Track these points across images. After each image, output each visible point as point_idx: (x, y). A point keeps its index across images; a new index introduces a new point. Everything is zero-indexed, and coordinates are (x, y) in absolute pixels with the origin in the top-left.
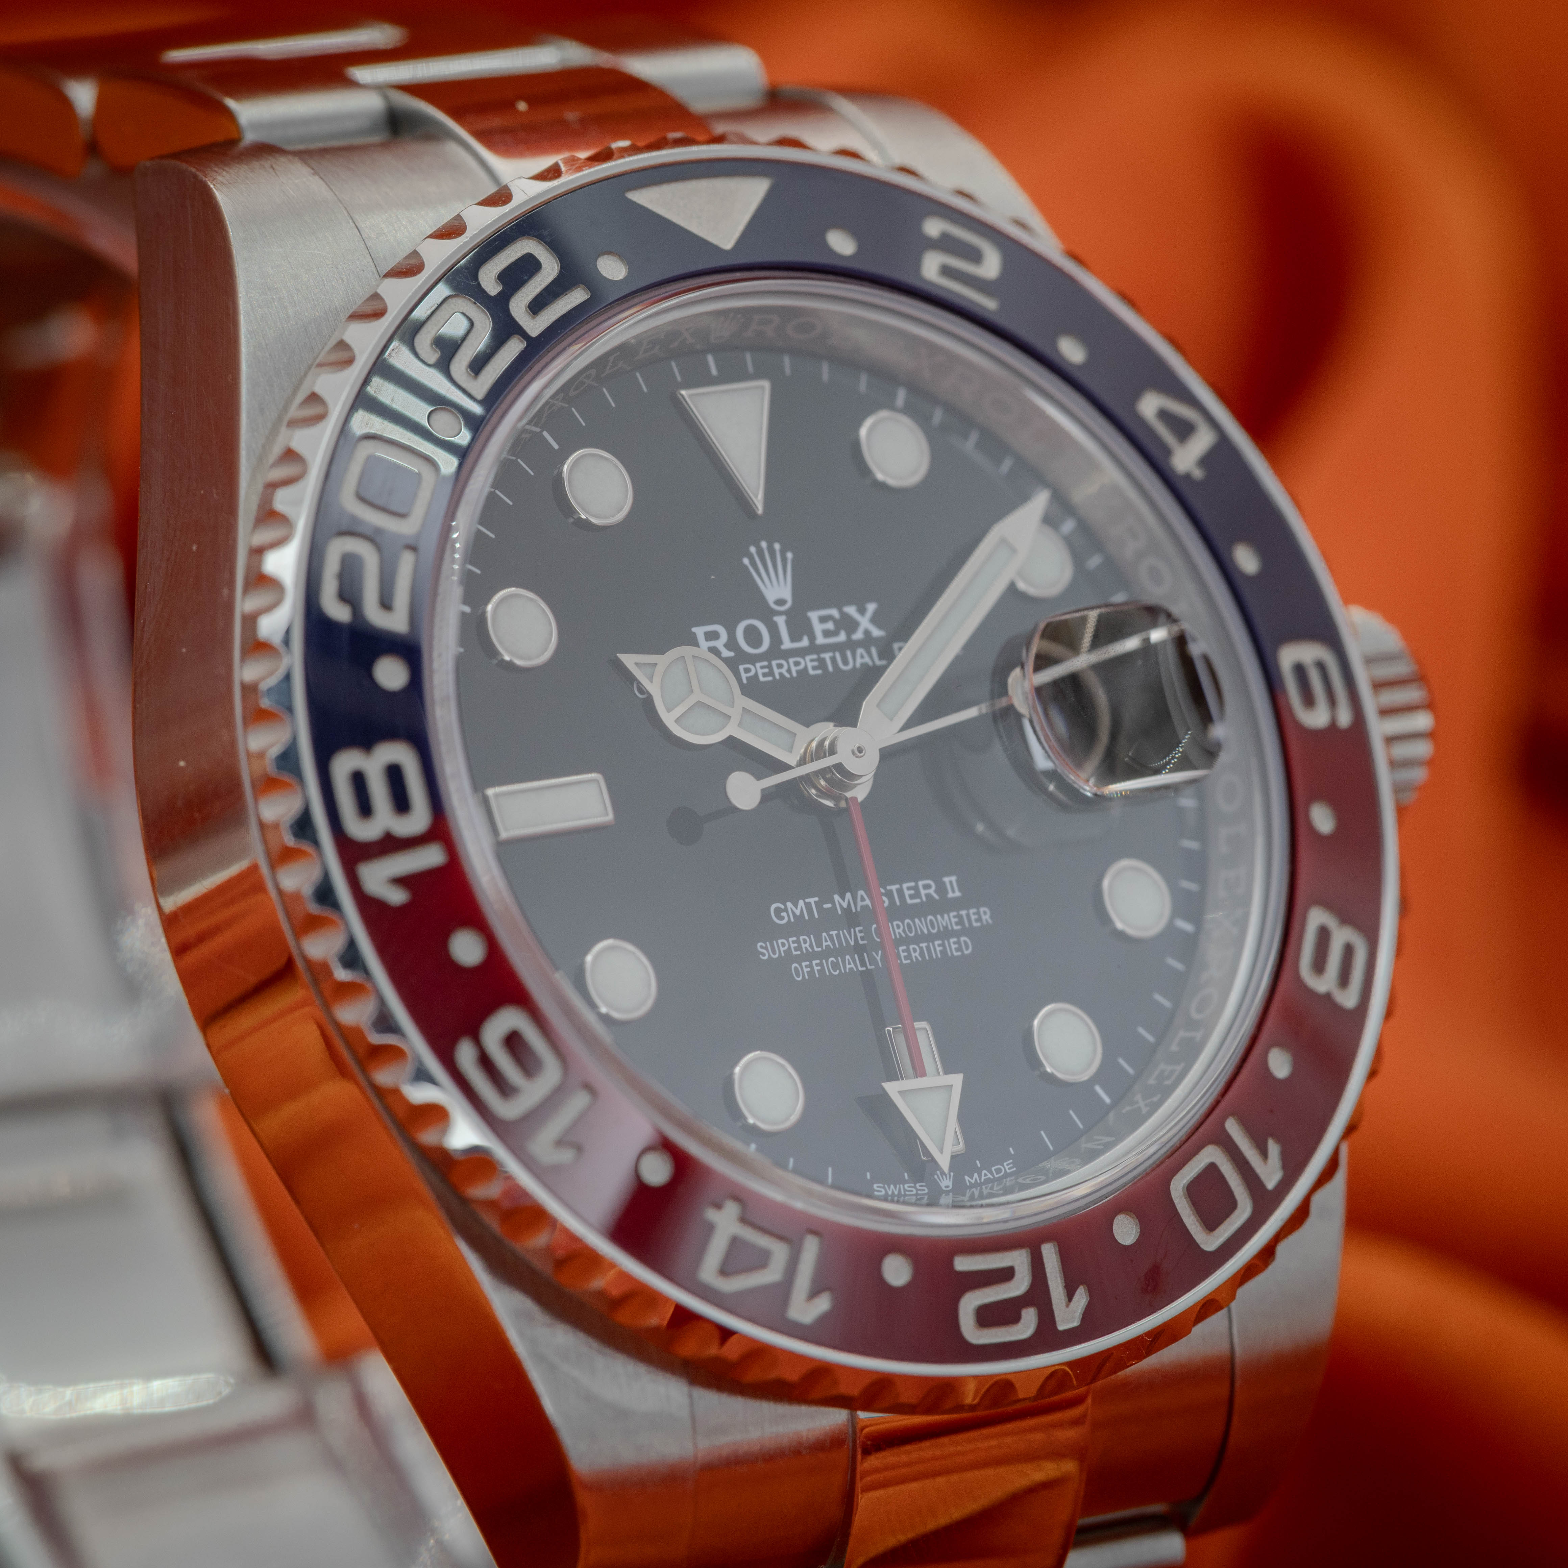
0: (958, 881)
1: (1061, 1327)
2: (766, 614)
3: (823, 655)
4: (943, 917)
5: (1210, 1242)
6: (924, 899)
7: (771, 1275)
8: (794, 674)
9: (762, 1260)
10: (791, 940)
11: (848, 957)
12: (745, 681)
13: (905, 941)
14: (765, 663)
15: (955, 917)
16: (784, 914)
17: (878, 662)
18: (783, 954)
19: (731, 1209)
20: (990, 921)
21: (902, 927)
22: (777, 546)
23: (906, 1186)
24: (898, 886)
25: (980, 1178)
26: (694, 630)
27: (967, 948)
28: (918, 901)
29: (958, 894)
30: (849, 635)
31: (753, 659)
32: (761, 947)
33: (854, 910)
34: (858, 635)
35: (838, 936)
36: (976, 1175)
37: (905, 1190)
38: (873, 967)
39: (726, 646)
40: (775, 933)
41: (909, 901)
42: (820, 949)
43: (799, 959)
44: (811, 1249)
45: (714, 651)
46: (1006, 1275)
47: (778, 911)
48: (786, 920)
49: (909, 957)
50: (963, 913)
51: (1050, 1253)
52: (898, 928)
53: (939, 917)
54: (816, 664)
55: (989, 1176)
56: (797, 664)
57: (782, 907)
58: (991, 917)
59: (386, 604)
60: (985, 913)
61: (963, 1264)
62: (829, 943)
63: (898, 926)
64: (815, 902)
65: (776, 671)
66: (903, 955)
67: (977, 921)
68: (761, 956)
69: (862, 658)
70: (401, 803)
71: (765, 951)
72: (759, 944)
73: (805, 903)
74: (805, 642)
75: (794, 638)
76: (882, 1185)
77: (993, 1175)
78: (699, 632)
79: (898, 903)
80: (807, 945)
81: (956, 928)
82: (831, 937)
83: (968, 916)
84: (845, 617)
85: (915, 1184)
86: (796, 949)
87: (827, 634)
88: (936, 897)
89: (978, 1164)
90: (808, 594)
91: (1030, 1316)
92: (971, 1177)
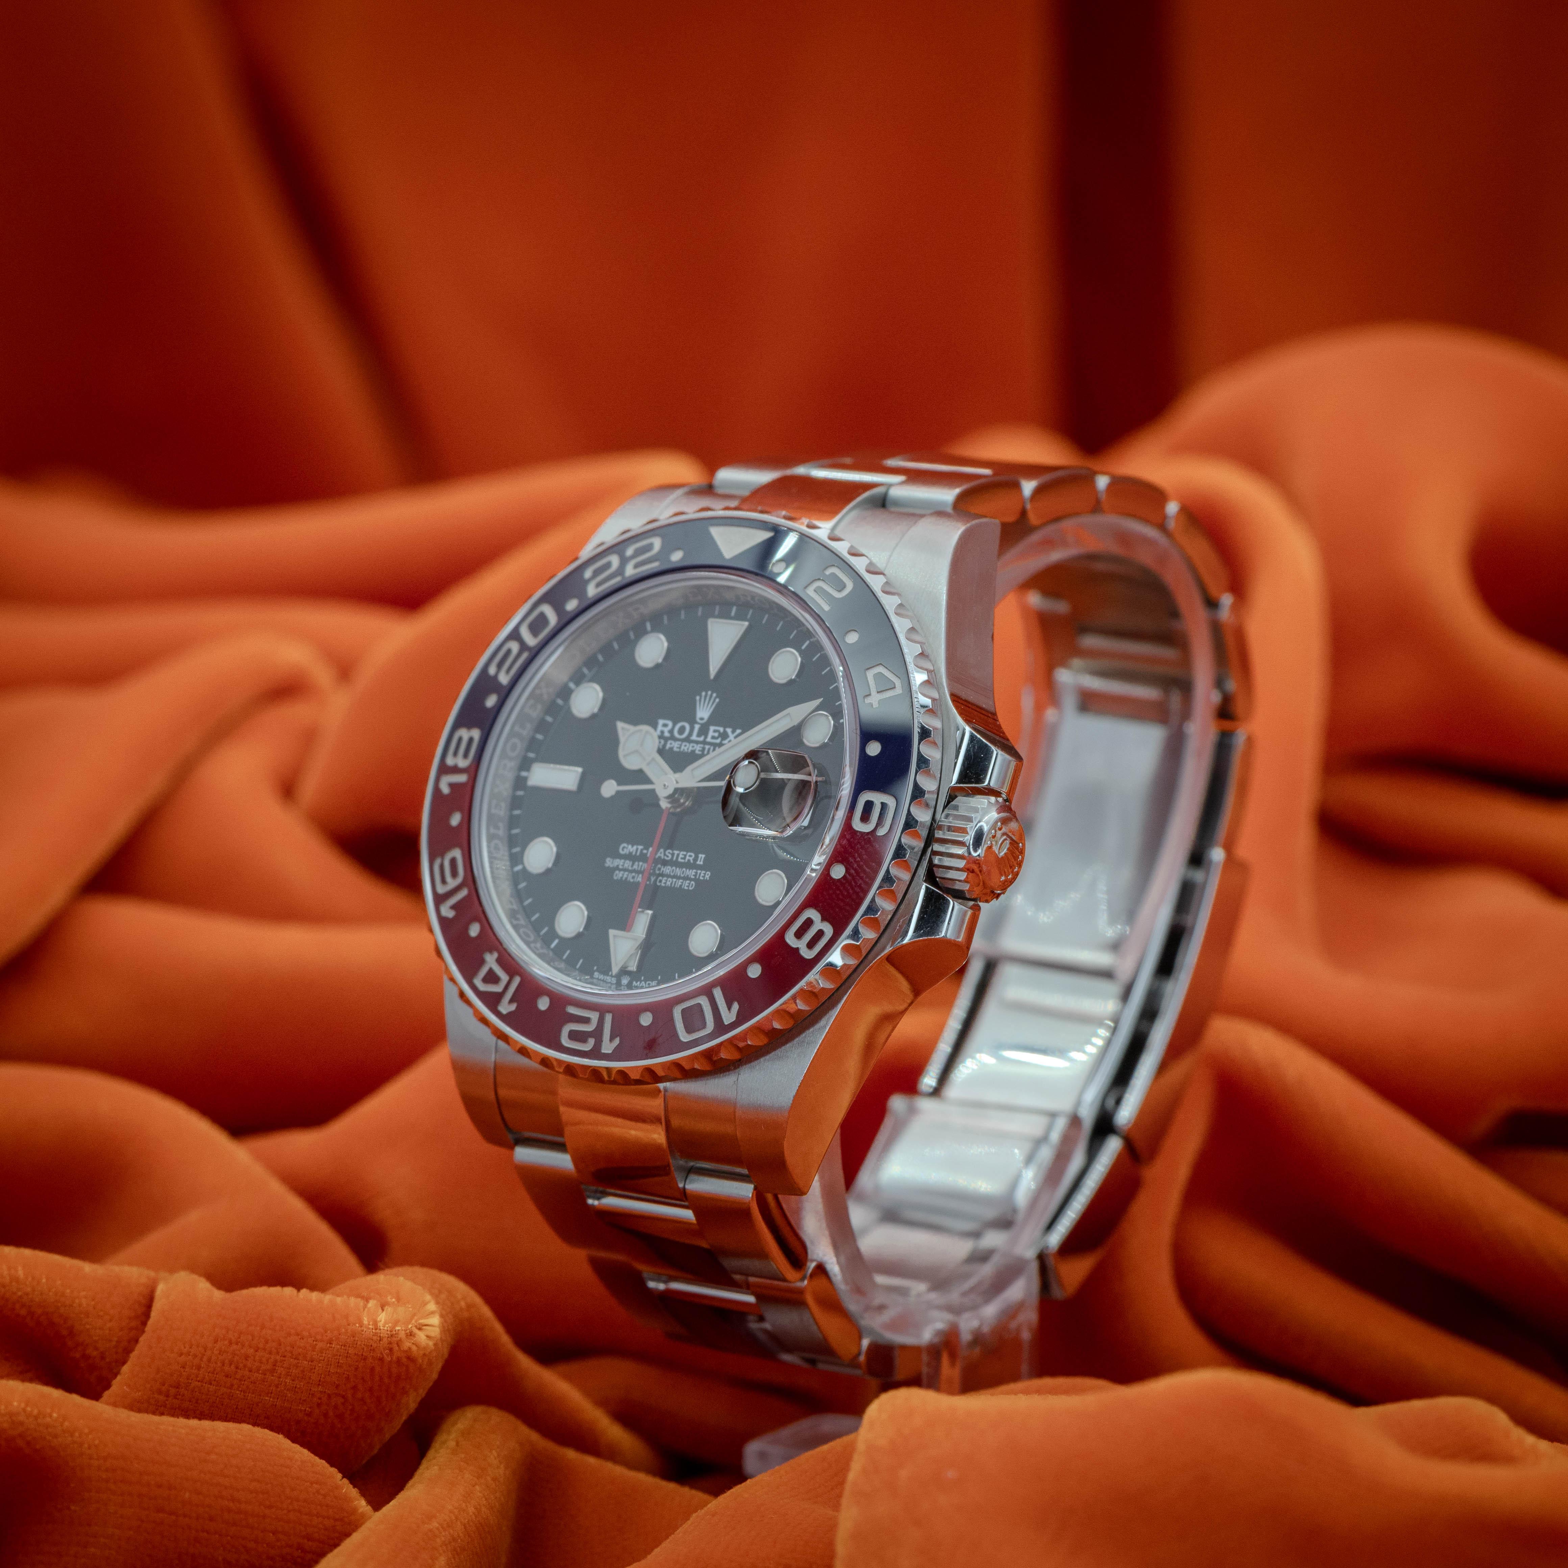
0: (705, 858)
1: (603, 1051)
2: (692, 721)
4: (689, 871)
5: (684, 1037)
6: (686, 861)
7: (494, 988)
11: (641, 875)
13: (668, 876)
15: (694, 872)
18: (615, 866)
20: (708, 879)
21: (670, 870)
24: (679, 852)
27: (692, 887)
28: (683, 861)
29: (702, 863)
30: (722, 740)
31: (676, 740)
35: (642, 865)
36: (639, 983)
40: (617, 855)
41: (680, 860)
42: (631, 869)
43: (620, 870)
45: (662, 732)
46: (587, 1021)
47: (624, 848)
49: (665, 883)
50: (699, 872)
51: (608, 1018)
52: (667, 870)
57: (626, 846)
58: (709, 877)
60: (708, 874)
61: (571, 1010)
62: (636, 867)
64: (641, 848)
65: (683, 747)
66: (664, 881)
67: (703, 877)
68: (606, 864)
71: (609, 862)
73: (637, 848)
74: (702, 739)
75: (699, 735)
76: (598, 972)
78: (661, 722)
79: (674, 859)
80: (627, 865)
82: (639, 865)
83: (700, 873)
86: (621, 865)
87: (713, 737)
88: (692, 861)
89: (643, 978)
90: (714, 719)
91: (591, 1042)
92: (636, 982)
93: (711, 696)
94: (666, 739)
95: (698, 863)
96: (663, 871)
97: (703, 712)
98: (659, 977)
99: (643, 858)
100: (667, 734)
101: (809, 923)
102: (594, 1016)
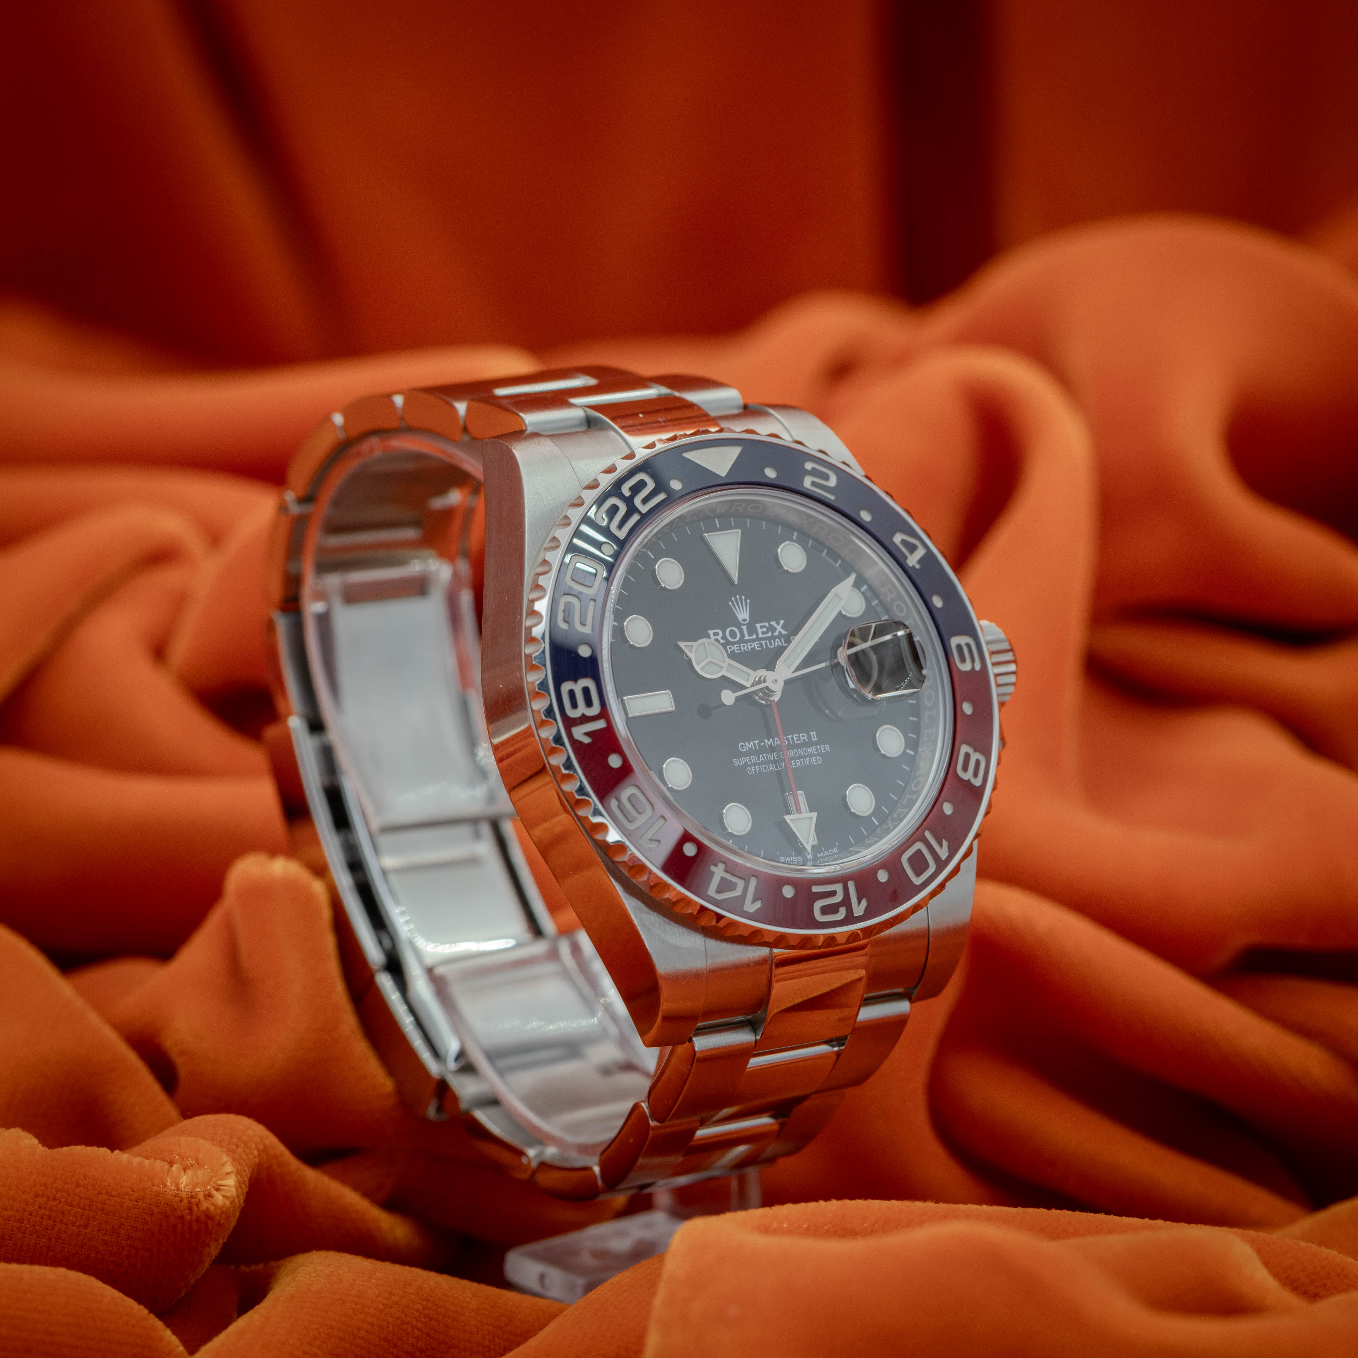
0: (816, 734)
1: (855, 915)
2: (739, 625)
3: (761, 642)
4: (810, 749)
5: (918, 881)
6: (802, 741)
7: (737, 893)
8: (750, 650)
9: (732, 887)
10: (747, 758)
11: (770, 765)
12: (729, 653)
13: (795, 758)
14: (738, 645)
15: (815, 748)
16: (744, 747)
17: (784, 645)
18: (744, 764)
19: (721, 866)
21: (793, 753)
22: (743, 597)
23: (793, 858)
24: (791, 736)
25: (824, 855)
26: (709, 632)
27: (820, 761)
28: (800, 742)
29: (816, 739)
30: (772, 633)
31: (733, 643)
32: (735, 760)
33: (773, 746)
34: (776, 634)
35: (766, 756)
36: (822, 853)
37: (793, 859)
38: (781, 769)
40: (740, 755)
41: (796, 742)
42: (759, 762)
43: (750, 766)
44: (753, 882)
45: (717, 640)
46: (833, 894)
47: (742, 746)
48: (745, 750)
49: (795, 765)
50: (818, 747)
51: (851, 885)
52: (791, 753)
53: (808, 748)
54: (759, 645)
55: (828, 854)
56: (751, 645)
57: (744, 744)
58: (830, 749)
59: (583, 624)
60: (827, 747)
61: (815, 889)
62: (763, 759)
63: (791, 752)
64: (757, 743)
65: (742, 648)
66: (793, 764)
67: (824, 750)
68: (735, 765)
69: (778, 643)
70: (589, 703)
71: (736, 762)
72: (734, 759)
74: (754, 636)
76: (782, 857)
77: (829, 853)
78: (711, 632)
79: (791, 743)
80: (754, 760)
81: (815, 753)
82: (764, 757)
83: (820, 748)
85: (797, 857)
86: (749, 761)
87: (763, 633)
88: (807, 740)
90: (755, 617)
91: (843, 910)
92: (820, 854)
95: (813, 740)
97: (743, 615)
99: (762, 750)
102: (838, 888)
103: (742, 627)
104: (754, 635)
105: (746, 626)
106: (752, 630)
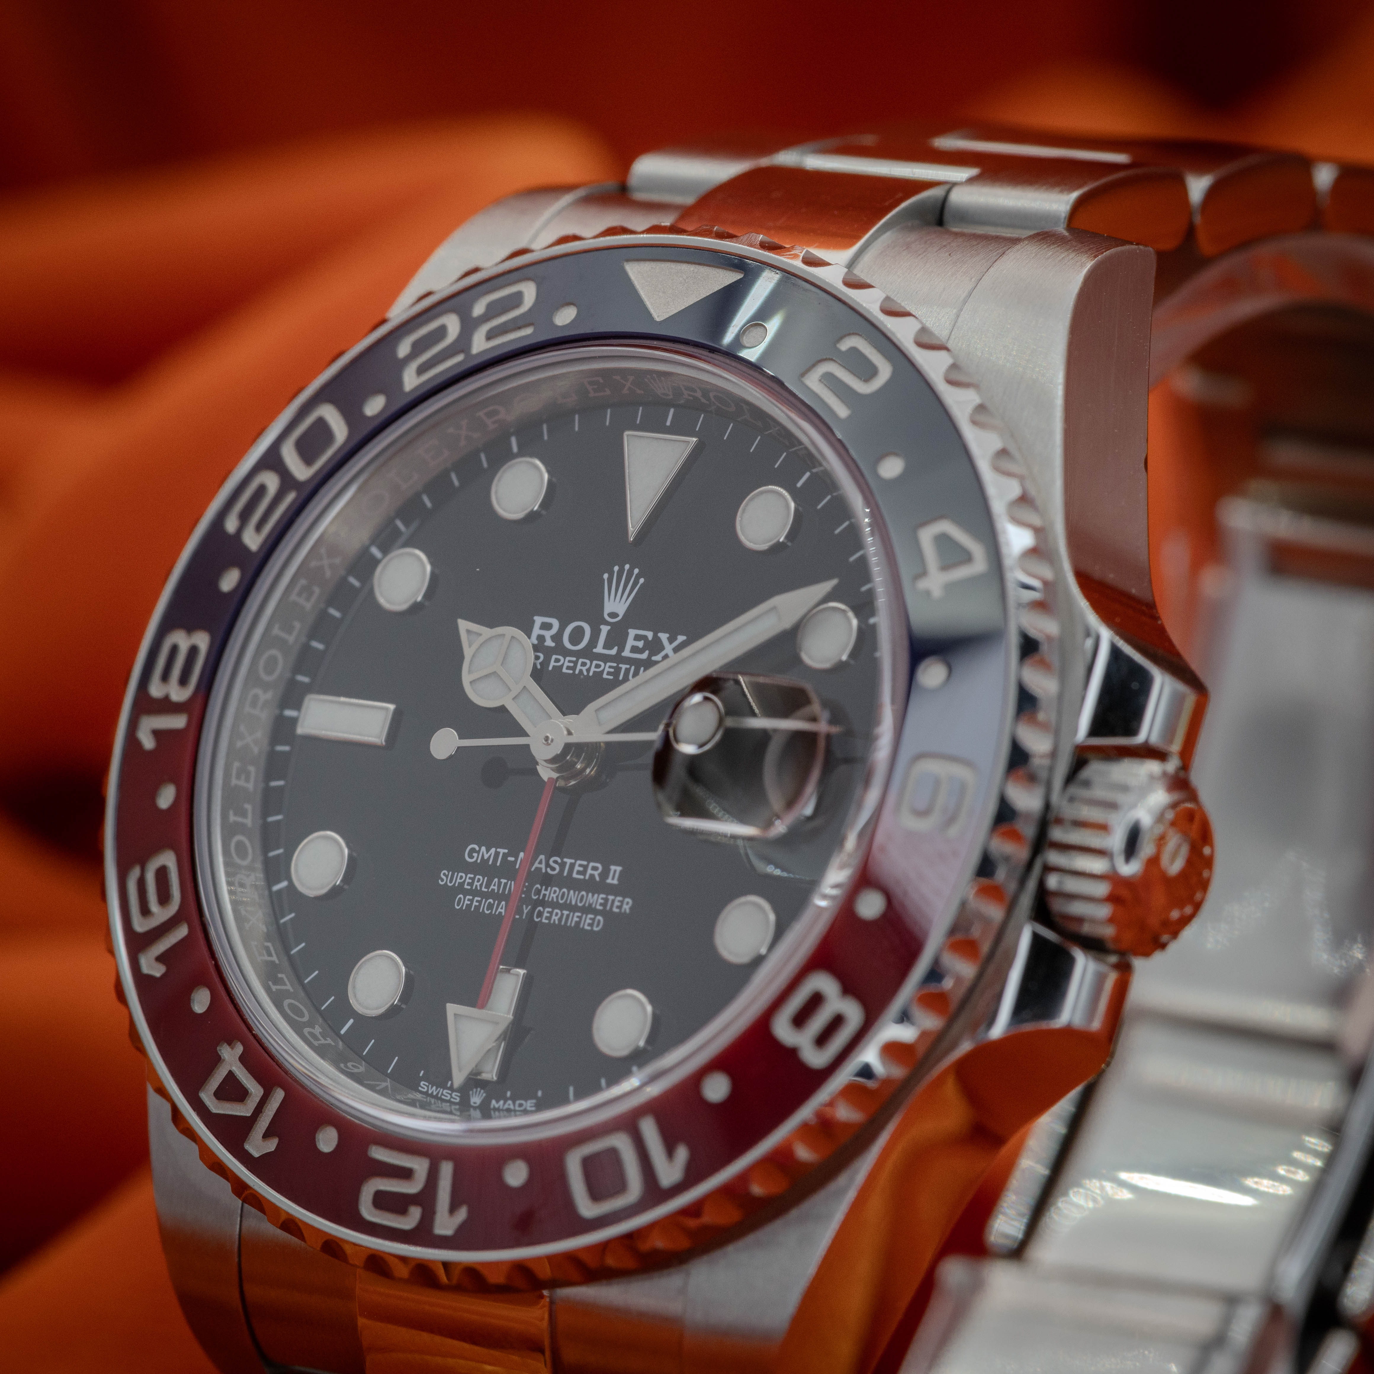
0: (621, 872)
1: (435, 1231)
2: (596, 620)
4: (593, 896)
5: (587, 1212)
6: (587, 877)
8: (591, 674)
10: (469, 875)
11: (503, 903)
13: (554, 905)
14: (574, 659)
15: (602, 899)
16: (475, 855)
18: (457, 885)
20: (628, 911)
21: (557, 894)
23: (445, 1091)
24: (573, 861)
25: (503, 1106)
27: (598, 925)
28: (583, 877)
29: (615, 882)
31: (566, 653)
32: (444, 874)
35: (506, 884)
36: (501, 1102)
37: (442, 1094)
39: (553, 638)
40: (460, 866)
41: (575, 875)
42: (486, 890)
43: (466, 893)
45: (541, 638)
46: (406, 1174)
47: (472, 852)
48: (475, 859)
49: (549, 918)
50: (611, 898)
51: (447, 1169)
52: (552, 893)
53: (590, 895)
54: (612, 670)
55: (512, 1106)
56: (598, 666)
57: (477, 848)
58: (631, 908)
60: (628, 903)
61: (380, 1154)
62: (496, 888)
63: (555, 892)
64: (504, 853)
66: (546, 914)
67: (618, 907)
68: (440, 881)
70: (185, 678)
71: (445, 878)
73: (496, 851)
74: (613, 652)
75: (607, 646)
76: (427, 1084)
78: (539, 620)
79: (565, 874)
80: (479, 884)
81: (597, 907)
82: (500, 883)
83: (613, 901)
84: (657, 640)
85: (452, 1092)
86: (468, 884)
87: (634, 649)
88: (597, 879)
89: (509, 1094)
90: (636, 616)
91: (415, 1213)
92: (497, 1102)
93: (630, 573)
94: (548, 652)
95: (609, 881)
96: (545, 895)
98: (540, 1093)
99: (508, 871)
100: (549, 643)
101: (816, 1000)
102: (420, 1166)
103: (602, 627)
104: (616, 648)
105: (609, 627)
106: (617, 638)
